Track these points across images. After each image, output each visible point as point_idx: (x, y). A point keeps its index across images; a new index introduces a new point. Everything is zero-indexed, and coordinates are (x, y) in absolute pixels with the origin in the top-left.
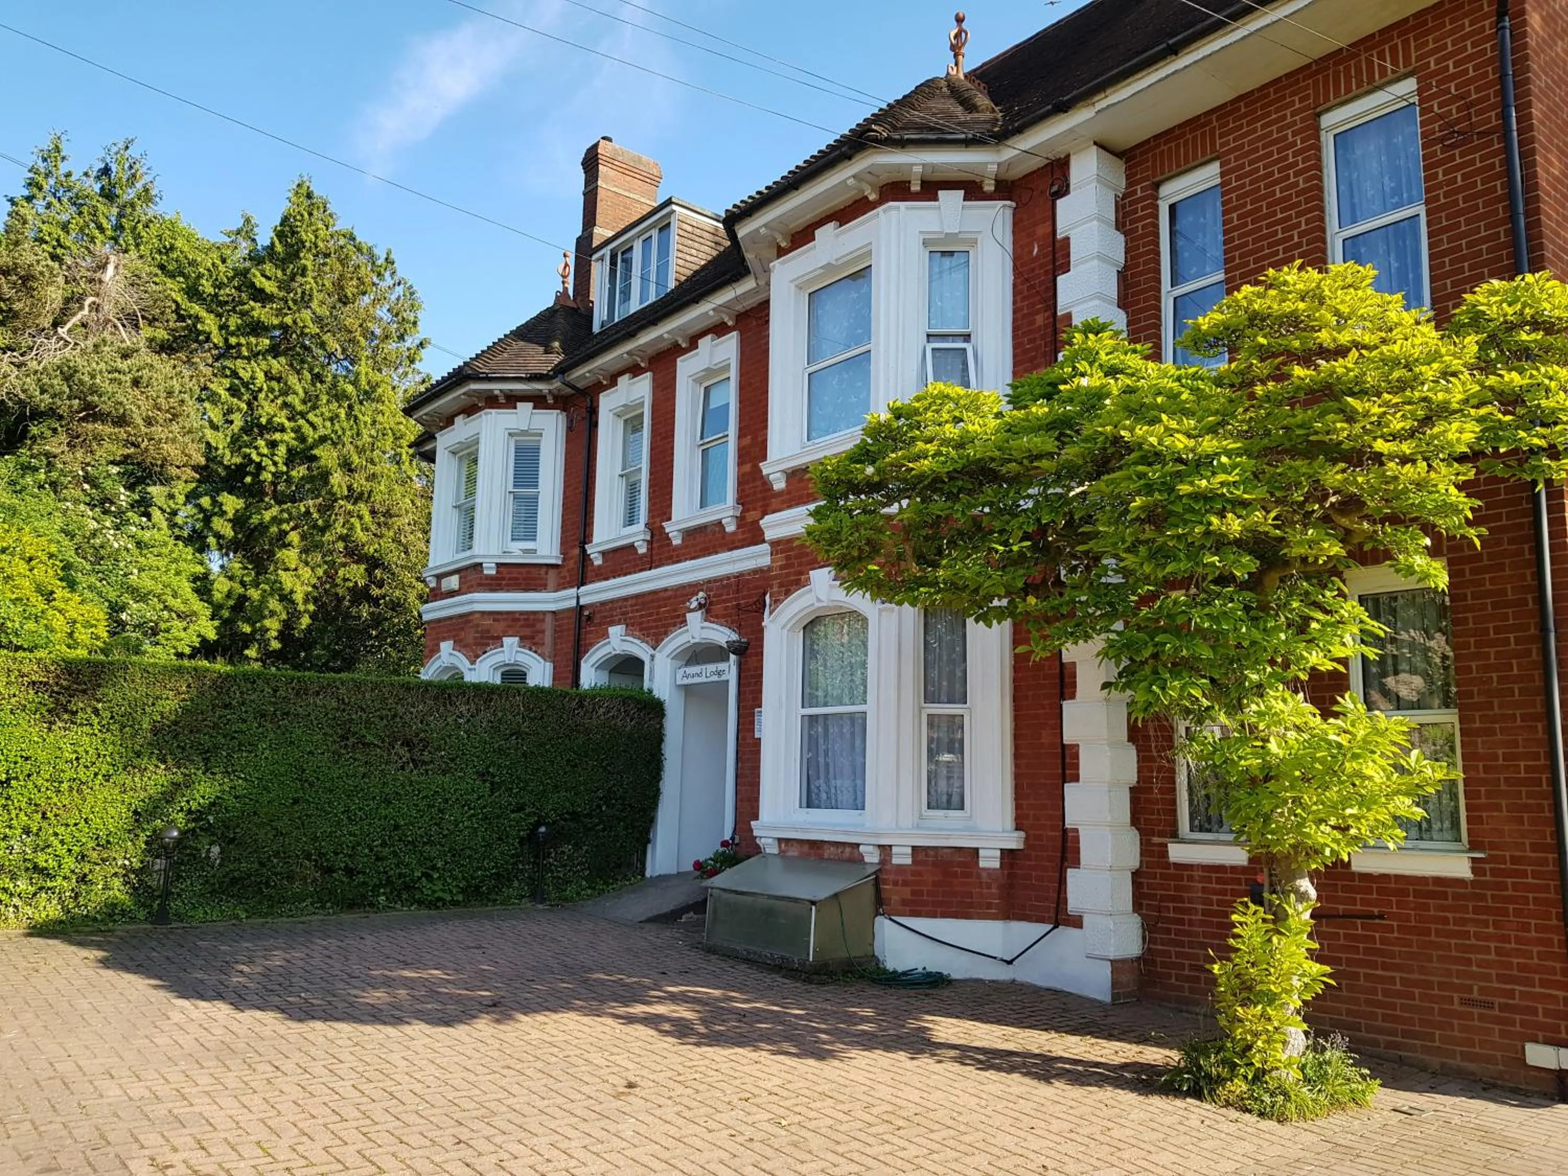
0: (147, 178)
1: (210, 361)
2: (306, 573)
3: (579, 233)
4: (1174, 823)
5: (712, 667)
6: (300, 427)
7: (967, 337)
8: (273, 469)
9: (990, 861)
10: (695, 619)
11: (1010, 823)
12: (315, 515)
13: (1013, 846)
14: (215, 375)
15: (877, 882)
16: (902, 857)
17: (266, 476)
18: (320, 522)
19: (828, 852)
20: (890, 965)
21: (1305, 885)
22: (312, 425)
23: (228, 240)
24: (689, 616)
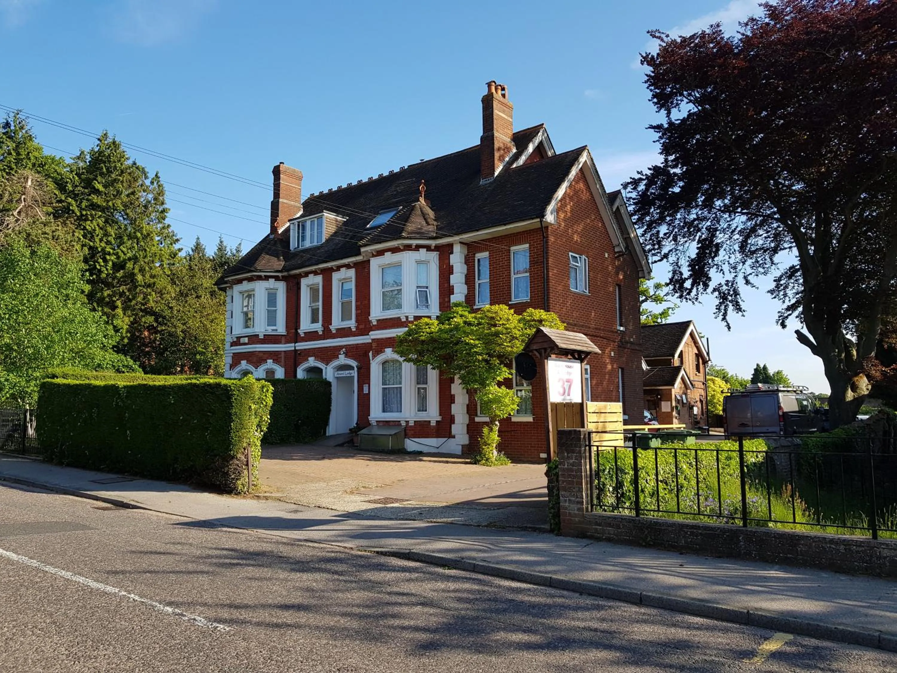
0: (28, 127)
1: (73, 222)
2: (126, 319)
3: (272, 199)
4: (477, 413)
5: (347, 372)
6: (118, 253)
7: (427, 287)
8: (106, 272)
9: (433, 424)
10: (342, 357)
11: (438, 414)
12: (127, 294)
13: (439, 420)
14: (76, 228)
15: (405, 430)
16: (411, 424)
17: (104, 275)
18: (130, 297)
19: (391, 423)
20: (409, 450)
21: (497, 423)
22: (123, 252)
23: (73, 161)
24: (340, 356)
